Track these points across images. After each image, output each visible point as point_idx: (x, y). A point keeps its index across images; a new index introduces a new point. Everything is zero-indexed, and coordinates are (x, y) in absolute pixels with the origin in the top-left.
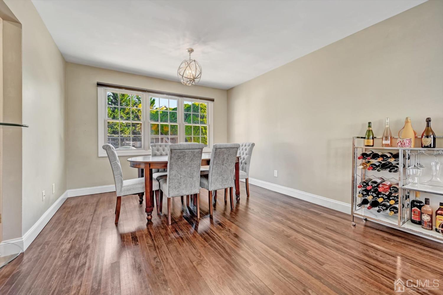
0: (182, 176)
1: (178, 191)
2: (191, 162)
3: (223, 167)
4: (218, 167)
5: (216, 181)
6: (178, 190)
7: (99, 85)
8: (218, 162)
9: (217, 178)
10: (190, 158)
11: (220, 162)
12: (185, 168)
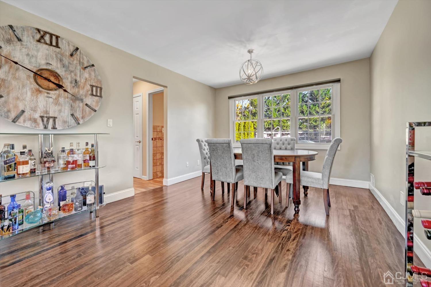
0: (218, 165)
1: (217, 177)
2: (222, 154)
3: (255, 163)
4: (248, 162)
5: (250, 176)
6: (217, 175)
7: (230, 98)
8: (247, 158)
9: (250, 174)
10: (221, 151)
11: (250, 158)
12: (219, 159)
